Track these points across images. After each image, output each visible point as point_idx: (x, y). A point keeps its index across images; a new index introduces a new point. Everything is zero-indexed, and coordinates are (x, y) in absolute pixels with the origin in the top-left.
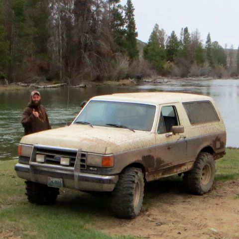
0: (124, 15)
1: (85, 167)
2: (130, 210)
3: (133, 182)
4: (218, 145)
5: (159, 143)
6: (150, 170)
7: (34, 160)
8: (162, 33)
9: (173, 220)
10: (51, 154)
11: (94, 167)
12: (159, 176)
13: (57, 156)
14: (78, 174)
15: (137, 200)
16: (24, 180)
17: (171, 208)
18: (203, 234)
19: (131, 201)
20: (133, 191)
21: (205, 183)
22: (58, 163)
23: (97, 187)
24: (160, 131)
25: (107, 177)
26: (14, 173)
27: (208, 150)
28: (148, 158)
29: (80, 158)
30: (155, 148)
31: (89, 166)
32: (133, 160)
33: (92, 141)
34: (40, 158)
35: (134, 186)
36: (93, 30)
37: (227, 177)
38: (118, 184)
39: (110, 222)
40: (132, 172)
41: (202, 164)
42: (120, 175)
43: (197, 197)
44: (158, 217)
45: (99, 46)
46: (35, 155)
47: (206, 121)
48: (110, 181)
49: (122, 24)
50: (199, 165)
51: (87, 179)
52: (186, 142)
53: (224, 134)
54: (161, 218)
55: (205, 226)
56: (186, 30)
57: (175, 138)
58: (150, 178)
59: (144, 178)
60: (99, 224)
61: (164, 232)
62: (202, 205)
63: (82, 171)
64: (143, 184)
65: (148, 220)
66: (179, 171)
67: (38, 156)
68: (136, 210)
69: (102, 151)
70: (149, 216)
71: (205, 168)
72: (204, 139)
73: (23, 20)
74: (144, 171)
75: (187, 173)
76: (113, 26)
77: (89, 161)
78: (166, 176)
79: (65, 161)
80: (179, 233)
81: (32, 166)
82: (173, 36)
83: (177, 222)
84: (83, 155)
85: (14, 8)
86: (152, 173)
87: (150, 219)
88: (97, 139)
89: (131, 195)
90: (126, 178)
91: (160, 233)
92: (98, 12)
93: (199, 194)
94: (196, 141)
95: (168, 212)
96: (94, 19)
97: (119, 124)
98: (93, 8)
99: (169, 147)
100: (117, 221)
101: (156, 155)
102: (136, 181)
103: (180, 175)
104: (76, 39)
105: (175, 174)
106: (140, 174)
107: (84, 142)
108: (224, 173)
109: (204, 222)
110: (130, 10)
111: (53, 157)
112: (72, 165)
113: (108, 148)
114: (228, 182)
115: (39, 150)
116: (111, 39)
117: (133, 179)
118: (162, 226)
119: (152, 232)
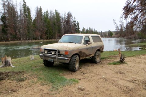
0: (77, 25)
1: (59, 55)
2: (75, 69)
3: (76, 60)
4: (102, 49)
5: (84, 47)
6: (81, 56)
7: (44, 53)
8: (85, 29)
9: (89, 72)
10: (49, 51)
11: (62, 55)
12: (84, 58)
13: (51, 51)
14: (57, 57)
15: (77, 66)
16: (42, 59)
17: (88, 68)
18: (100, 78)
19: (75, 66)
20: (76, 63)
21: (98, 60)
22: (51, 54)
23: (64, 61)
24: (84, 44)
25: (67, 58)
26: (39, 57)
27: (99, 50)
28: (80, 52)
29: (58, 52)
30: (83, 49)
31: (61, 55)
32: (75, 53)
33: (62, 46)
34: (46, 52)
35: (76, 61)
36: (70, 28)
37: (104, 58)
38: (70, 60)
39: (68, 73)
40: (75, 56)
41: (97, 54)
42: (71, 57)
43: (96, 64)
44: (84, 71)
45: (71, 31)
46: (44, 51)
47: (98, 42)
48: (67, 60)
49: (76, 27)
50: (96, 55)
51: (60, 59)
52: (93, 48)
53: (103, 46)
54: (85, 71)
55: (100, 75)
56: (90, 28)
57: (89, 46)
58: (81, 59)
59: (79, 58)
60: (65, 73)
61: (86, 77)
62: (98, 67)
63: (59, 56)
64: (79, 60)
65: (80, 72)
66: (90, 56)
67: (45, 52)
68: (77, 69)
69: (65, 49)
70: (81, 70)
71: (98, 55)
72: (97, 47)
73: (55, 26)
74: (79, 56)
75: (92, 57)
76: (74, 27)
77: (61, 53)
78: (86, 58)
79: (53, 53)
80: (91, 78)
81: (44, 55)
82: (87, 29)
83: (90, 73)
84: (59, 51)
85: (53, 23)
86: (82, 57)
87: (81, 71)
88: (64, 46)
89: (75, 64)
90: (73, 58)
91: (85, 78)
92: (71, 24)
93: (96, 63)
94: (95, 47)
95: (87, 69)
96: (70, 25)
97: (71, 42)
98: (70, 23)
99: (87, 49)
100: (70, 72)
101: (83, 51)
102: (77, 59)
103: (90, 57)
104: (66, 30)
105: (88, 57)
106: (78, 57)
107: (59, 47)
108: (103, 57)
109: (100, 73)
110: (78, 24)
111: (50, 52)
112: (55, 54)
113: (67, 48)
114: (104, 60)
115: (46, 50)
116: (74, 30)
117: (76, 59)
118: (85, 74)
119: (82, 77)
